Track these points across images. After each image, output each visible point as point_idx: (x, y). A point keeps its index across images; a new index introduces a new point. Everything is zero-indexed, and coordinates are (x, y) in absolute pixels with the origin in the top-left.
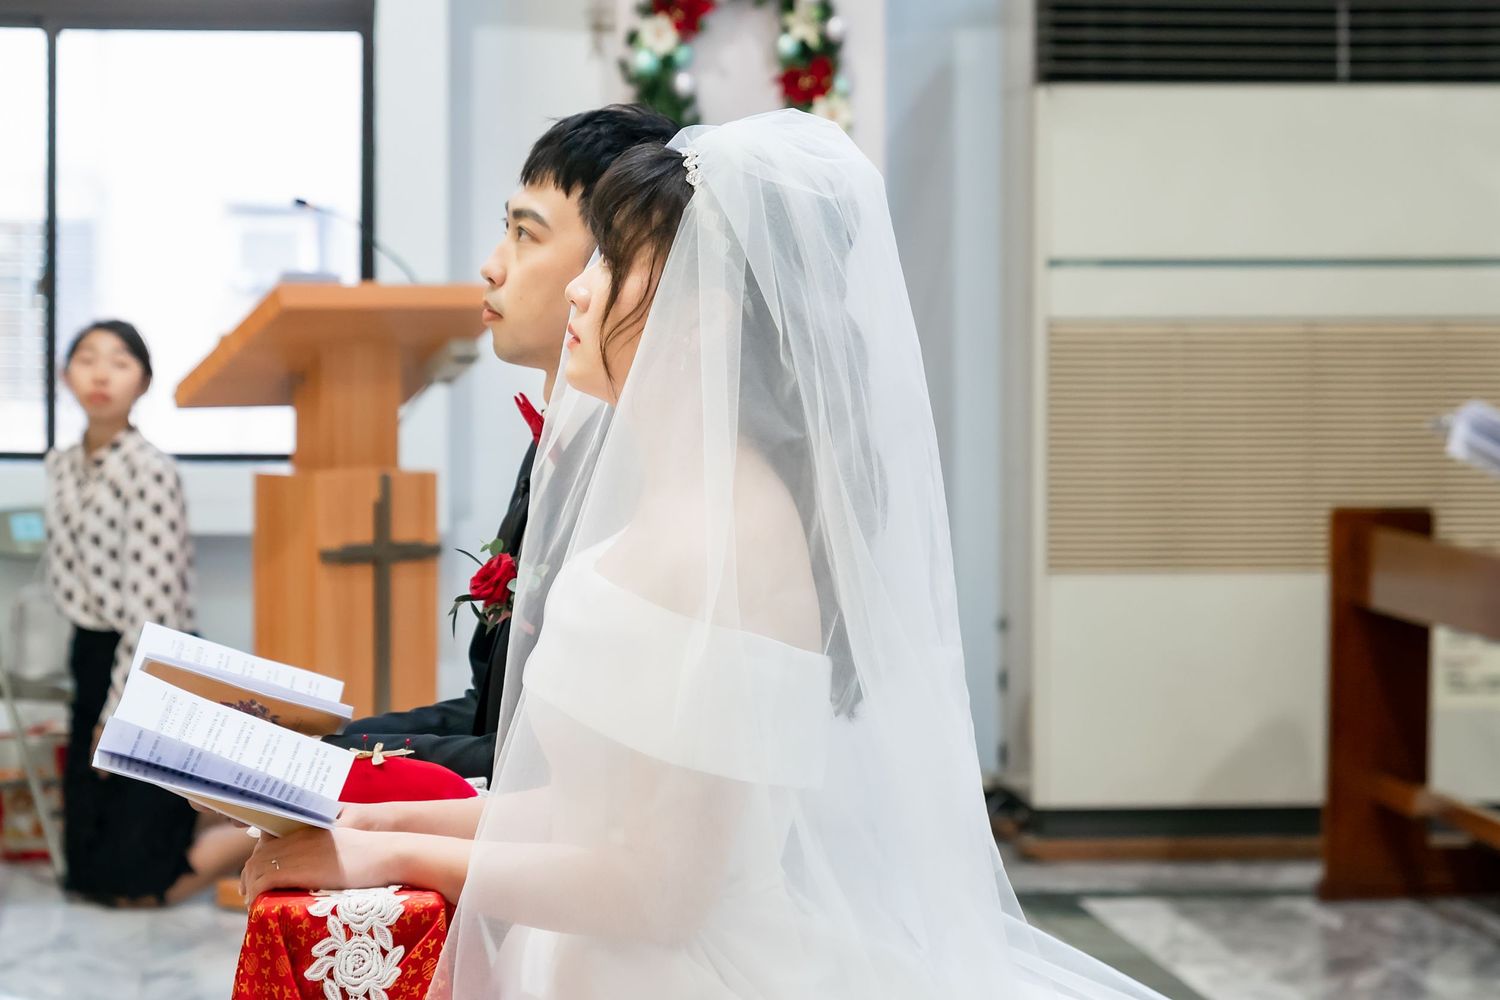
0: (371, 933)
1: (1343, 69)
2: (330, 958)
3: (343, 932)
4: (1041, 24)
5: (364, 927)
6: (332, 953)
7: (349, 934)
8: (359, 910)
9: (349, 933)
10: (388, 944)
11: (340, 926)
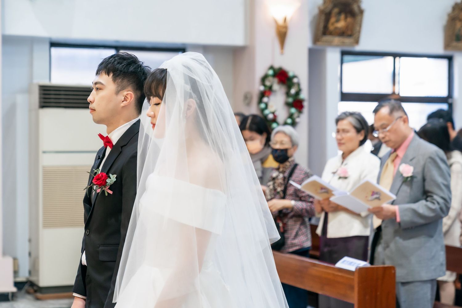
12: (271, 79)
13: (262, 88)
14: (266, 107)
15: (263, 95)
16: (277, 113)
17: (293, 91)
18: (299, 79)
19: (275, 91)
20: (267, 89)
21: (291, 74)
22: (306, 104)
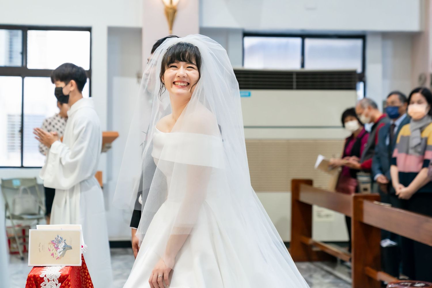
0: (53, 280)
2: (45, 286)
3: (47, 280)
5: (52, 279)
6: (45, 285)
8: (51, 275)
9: (49, 281)
10: (57, 283)
11: (47, 279)
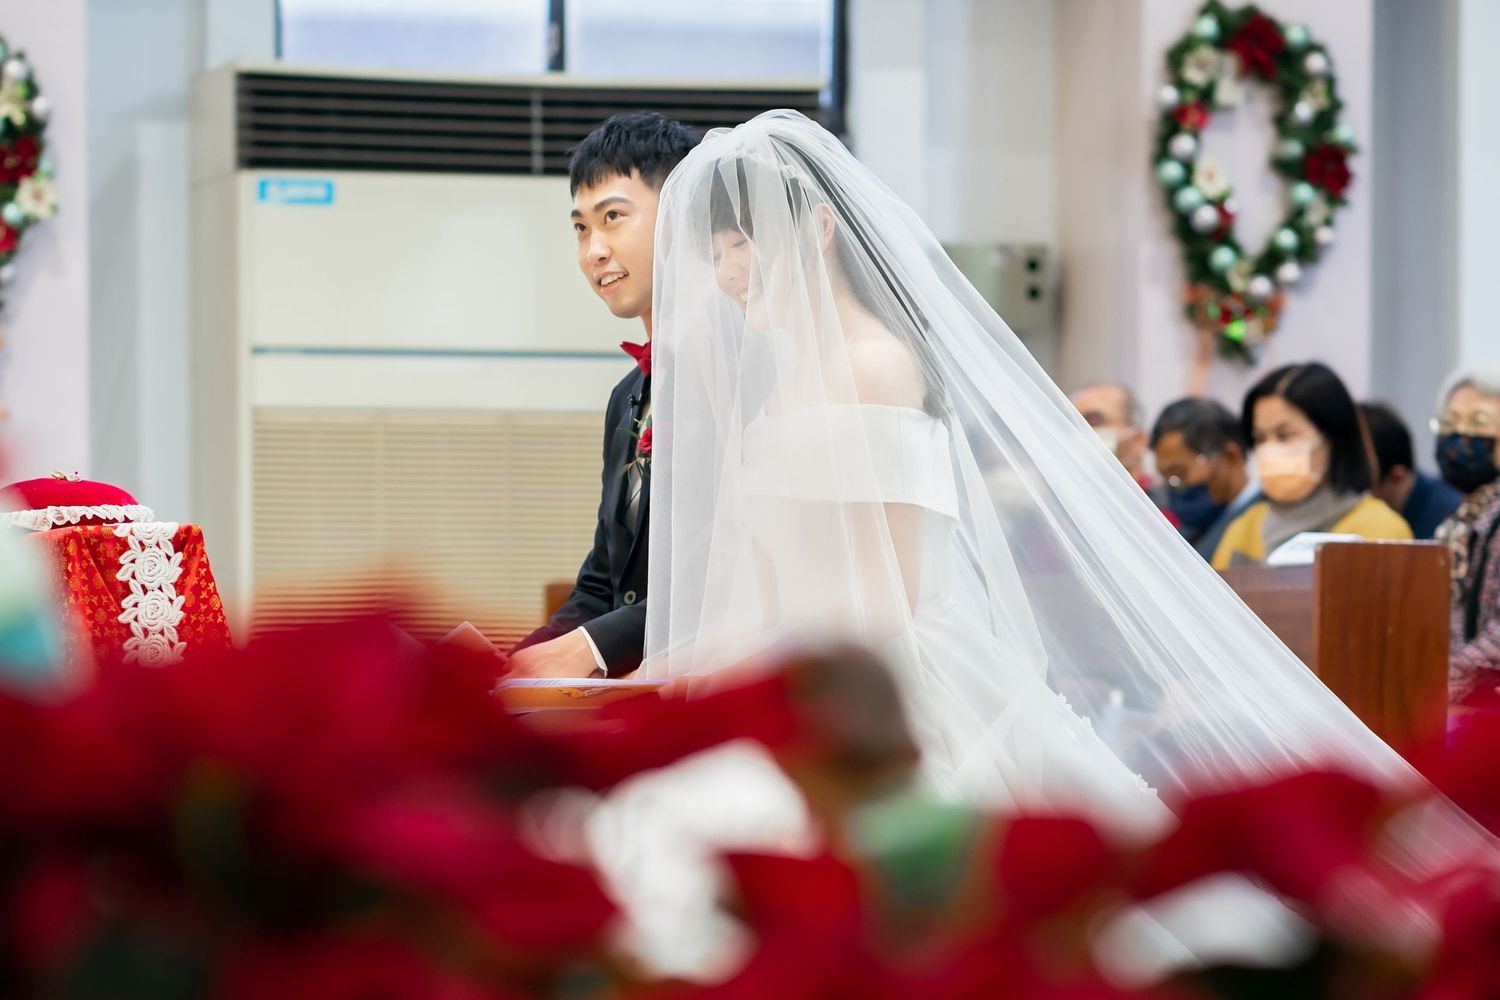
1: (538, 162)
4: (241, 109)
7: (145, 591)
12: (1207, 53)
13: (1170, 95)
14: (1188, 180)
15: (1173, 122)
16: (1231, 206)
17: (1304, 110)
18: (1330, 62)
19: (1229, 109)
20: (1191, 97)
21: (1295, 36)
22: (1360, 166)
